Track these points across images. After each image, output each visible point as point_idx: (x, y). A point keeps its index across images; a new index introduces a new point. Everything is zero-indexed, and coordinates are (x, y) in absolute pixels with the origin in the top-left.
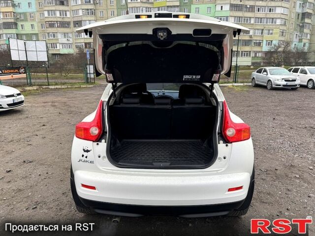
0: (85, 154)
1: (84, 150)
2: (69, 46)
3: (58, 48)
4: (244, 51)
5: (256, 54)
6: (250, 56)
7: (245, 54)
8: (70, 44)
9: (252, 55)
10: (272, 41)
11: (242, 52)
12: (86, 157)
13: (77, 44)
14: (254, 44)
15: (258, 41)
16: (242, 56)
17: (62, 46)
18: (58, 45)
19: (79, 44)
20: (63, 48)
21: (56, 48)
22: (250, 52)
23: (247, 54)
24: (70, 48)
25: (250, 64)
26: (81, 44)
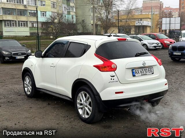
0: (113, 78)
1: (111, 76)
4: (21, 21)
5: (33, 24)
6: (27, 26)
7: (22, 24)
9: (30, 25)
10: (45, 12)
11: (19, 21)
12: (114, 79)
14: (30, 14)
15: (33, 12)
16: (19, 26)
22: (27, 22)
23: (24, 24)
25: (28, 34)
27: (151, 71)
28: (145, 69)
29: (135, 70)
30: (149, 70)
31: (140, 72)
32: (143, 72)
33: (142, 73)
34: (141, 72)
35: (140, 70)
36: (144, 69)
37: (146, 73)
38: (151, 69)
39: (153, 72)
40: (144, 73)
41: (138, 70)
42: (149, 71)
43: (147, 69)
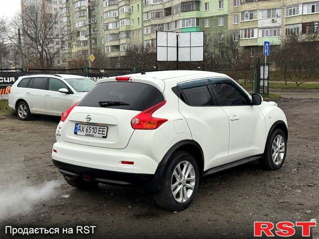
2: (275, 31)
3: (255, 36)
8: (276, 27)
12: (59, 132)
13: (287, 27)
17: (263, 32)
18: (256, 31)
19: (292, 27)
20: (263, 35)
21: (253, 36)
24: (275, 35)
26: (296, 26)
27: (103, 133)
28: (95, 127)
29: (79, 125)
30: (100, 130)
31: (85, 130)
32: (89, 131)
33: (88, 133)
34: (87, 130)
35: (86, 126)
36: (92, 127)
37: (94, 134)
38: (104, 130)
39: (105, 135)
40: (91, 133)
41: (83, 126)
42: (100, 132)
43: (98, 127)
